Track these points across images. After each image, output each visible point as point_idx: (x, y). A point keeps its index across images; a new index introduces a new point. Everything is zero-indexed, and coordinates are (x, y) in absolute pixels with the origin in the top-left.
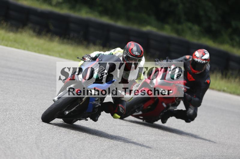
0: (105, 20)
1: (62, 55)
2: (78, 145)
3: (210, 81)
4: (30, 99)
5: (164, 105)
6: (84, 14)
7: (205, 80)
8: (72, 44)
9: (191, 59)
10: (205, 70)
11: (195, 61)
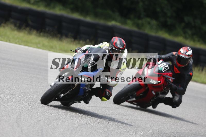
0: (76, 16)
1: (39, 46)
2: (53, 123)
3: (193, 73)
4: (12, 84)
5: (154, 93)
6: (58, 11)
7: (189, 73)
8: (47, 37)
9: (177, 55)
10: (188, 64)
11: (180, 57)
